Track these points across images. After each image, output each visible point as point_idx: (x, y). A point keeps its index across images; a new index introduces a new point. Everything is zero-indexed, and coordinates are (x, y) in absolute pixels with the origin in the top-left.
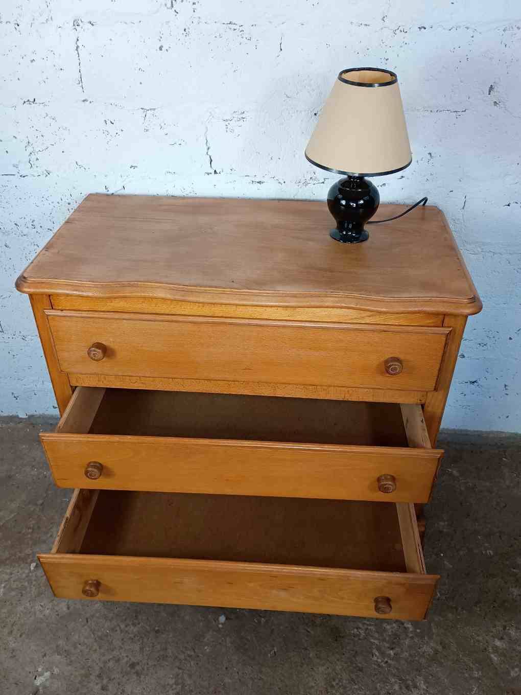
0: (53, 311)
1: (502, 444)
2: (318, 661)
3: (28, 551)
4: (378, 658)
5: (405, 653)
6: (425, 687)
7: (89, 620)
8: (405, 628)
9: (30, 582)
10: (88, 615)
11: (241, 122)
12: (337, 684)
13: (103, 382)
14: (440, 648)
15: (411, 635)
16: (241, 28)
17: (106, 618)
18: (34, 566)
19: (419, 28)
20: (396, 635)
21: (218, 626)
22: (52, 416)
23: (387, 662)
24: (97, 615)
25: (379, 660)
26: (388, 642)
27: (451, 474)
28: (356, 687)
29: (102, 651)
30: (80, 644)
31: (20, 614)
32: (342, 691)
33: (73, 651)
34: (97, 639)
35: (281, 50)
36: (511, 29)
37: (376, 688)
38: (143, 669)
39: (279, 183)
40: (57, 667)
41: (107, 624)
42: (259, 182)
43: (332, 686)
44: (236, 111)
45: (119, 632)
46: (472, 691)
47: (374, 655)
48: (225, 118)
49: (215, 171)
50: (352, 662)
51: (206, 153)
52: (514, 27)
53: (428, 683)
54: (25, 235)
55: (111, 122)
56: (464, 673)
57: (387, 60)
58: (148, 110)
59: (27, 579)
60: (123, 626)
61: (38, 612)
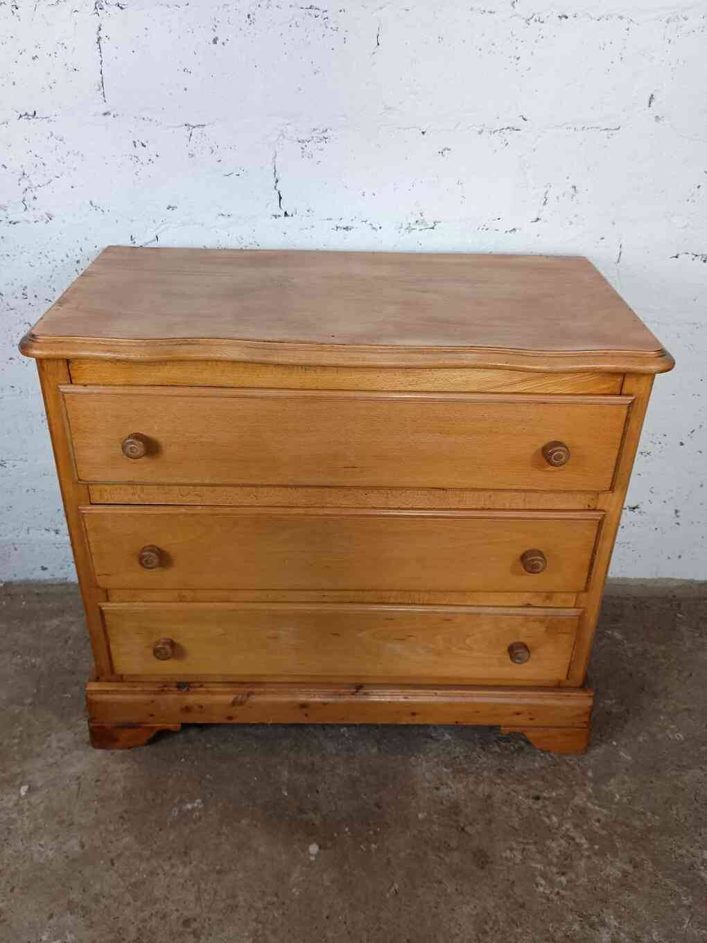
0: (72, 386)
1: (674, 596)
2: (461, 898)
3: (16, 770)
4: (545, 889)
5: (583, 879)
6: (617, 924)
7: (115, 862)
8: (577, 844)
9: (21, 812)
10: (112, 855)
11: (322, 145)
12: (491, 929)
13: (139, 496)
14: (629, 868)
15: (586, 853)
16: (325, 15)
17: (140, 856)
18: (25, 790)
19: (559, 17)
20: (566, 856)
21: (308, 859)
22: (39, 581)
23: (558, 893)
24: (127, 853)
25: (548, 892)
26: (556, 865)
27: (611, 638)
28: (519, 930)
29: (139, 904)
30: (104, 897)
31: (8, 860)
32: (499, 936)
33: (94, 906)
34: (130, 888)
35: (378, 44)
36: (676, 20)
37: (548, 930)
38: (203, 927)
39: (374, 228)
40: (71, 932)
41: (143, 866)
42: (346, 228)
43: (485, 932)
44: (315, 127)
45: (161, 876)
46: (683, 924)
47: (539, 885)
48: (301, 138)
49: (286, 213)
50: (508, 897)
51: (273, 187)
52: (680, 16)
53: (621, 917)
54: (12, 309)
55: (143, 145)
56: (668, 901)
57: (518, 59)
58: (194, 127)
59: (16, 808)
60: (167, 868)
61: (36, 855)
